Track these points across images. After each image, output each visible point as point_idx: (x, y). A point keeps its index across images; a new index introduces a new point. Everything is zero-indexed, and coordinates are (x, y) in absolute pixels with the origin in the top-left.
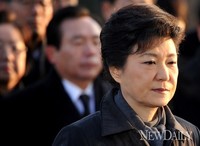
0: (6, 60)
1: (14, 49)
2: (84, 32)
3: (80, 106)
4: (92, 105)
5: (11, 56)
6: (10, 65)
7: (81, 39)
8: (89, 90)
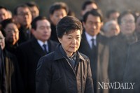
0: (12, 35)
1: (15, 32)
2: (44, 25)
3: (43, 48)
4: (47, 48)
5: (14, 34)
6: (14, 37)
7: (43, 27)
8: (46, 43)
